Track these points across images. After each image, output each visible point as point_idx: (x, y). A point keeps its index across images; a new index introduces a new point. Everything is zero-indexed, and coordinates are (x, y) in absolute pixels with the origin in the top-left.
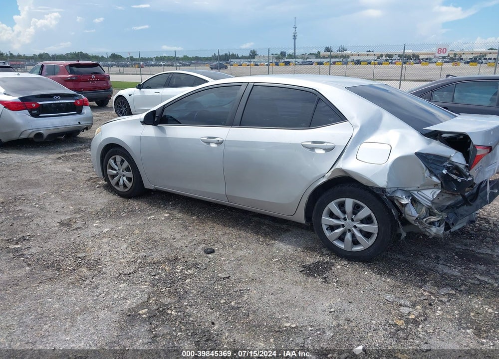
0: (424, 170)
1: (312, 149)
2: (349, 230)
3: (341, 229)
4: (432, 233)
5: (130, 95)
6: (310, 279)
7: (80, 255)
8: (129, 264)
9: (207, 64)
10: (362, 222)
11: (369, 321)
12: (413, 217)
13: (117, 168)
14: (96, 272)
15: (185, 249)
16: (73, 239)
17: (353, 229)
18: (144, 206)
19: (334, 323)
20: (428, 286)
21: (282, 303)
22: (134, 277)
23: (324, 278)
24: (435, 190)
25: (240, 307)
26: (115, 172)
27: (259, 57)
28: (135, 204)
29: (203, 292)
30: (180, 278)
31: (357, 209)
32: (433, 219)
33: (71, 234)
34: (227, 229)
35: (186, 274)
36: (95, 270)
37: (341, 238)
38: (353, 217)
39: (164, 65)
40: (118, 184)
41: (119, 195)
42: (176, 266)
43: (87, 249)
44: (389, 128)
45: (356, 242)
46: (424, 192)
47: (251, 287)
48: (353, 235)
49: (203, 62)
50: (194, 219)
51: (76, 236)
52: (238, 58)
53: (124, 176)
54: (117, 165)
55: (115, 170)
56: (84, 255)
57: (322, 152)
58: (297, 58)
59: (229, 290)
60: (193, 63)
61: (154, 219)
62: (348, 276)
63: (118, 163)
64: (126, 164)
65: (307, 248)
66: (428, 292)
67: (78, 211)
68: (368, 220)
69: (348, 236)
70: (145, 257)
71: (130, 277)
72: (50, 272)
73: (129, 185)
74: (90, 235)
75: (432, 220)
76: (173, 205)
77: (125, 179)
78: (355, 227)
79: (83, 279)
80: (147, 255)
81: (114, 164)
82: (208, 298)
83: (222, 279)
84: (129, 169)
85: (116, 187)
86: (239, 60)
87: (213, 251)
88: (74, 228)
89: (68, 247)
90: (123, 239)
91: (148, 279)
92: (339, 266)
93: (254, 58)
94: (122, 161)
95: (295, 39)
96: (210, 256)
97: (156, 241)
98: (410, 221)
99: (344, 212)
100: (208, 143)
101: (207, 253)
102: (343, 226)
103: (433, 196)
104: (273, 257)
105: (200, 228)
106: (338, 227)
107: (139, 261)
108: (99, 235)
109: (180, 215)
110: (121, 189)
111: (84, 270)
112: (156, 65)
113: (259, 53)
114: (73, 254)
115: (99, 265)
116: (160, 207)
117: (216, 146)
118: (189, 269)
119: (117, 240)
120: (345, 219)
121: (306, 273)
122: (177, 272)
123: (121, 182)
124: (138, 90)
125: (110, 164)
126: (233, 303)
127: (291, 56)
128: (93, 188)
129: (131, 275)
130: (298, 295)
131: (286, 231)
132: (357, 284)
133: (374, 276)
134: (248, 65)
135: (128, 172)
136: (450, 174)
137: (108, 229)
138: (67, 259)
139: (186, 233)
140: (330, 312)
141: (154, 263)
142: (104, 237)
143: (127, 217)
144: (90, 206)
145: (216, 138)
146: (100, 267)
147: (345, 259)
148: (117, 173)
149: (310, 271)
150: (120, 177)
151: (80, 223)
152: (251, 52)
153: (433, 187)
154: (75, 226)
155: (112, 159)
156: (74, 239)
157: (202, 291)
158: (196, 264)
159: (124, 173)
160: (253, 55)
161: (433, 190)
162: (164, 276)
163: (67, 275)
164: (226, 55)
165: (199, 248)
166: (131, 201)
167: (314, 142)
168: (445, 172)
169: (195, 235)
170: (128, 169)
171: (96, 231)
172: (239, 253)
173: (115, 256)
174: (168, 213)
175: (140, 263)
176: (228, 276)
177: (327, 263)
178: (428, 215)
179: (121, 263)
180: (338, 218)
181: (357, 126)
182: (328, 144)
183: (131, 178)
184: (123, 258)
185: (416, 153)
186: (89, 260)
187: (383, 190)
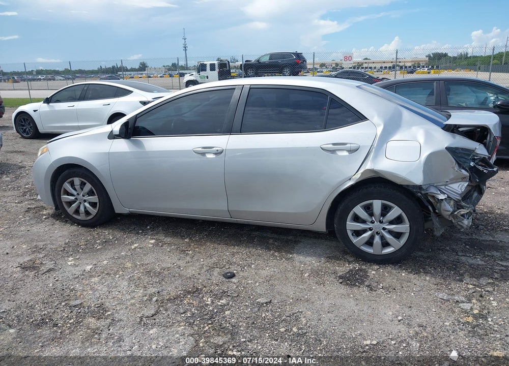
0: (454, 164)
1: (333, 151)
2: (378, 233)
3: (369, 233)
4: (464, 226)
5: (35, 111)
6: (355, 290)
7: (73, 303)
8: (144, 303)
9: (93, 77)
10: (391, 223)
11: (442, 324)
12: (448, 211)
13: (75, 193)
14: (109, 321)
15: (199, 276)
16: (51, 285)
17: (382, 231)
18: (119, 234)
19: (411, 332)
20: (467, 279)
21: (344, 320)
22: (160, 318)
23: (368, 286)
24: (462, 183)
25: (306, 333)
26: (72, 198)
27: (150, 69)
28: (107, 233)
29: (253, 323)
30: (217, 312)
31: (385, 210)
32: (463, 211)
33: (44, 278)
34: (233, 249)
35: (221, 306)
36: (106, 318)
37: (370, 243)
38: (381, 219)
39: (44, 79)
40: (77, 211)
41: (79, 224)
42: (202, 298)
43: (79, 294)
44: (411, 125)
45: (385, 244)
46: (451, 185)
47: (301, 307)
48: (382, 238)
49: (90, 76)
50: (188, 243)
51: (52, 280)
52: (127, 70)
53: (85, 201)
54: (75, 189)
55: (72, 195)
56: (78, 302)
57: (346, 153)
58: (190, 70)
59: (280, 316)
60: (78, 77)
61: (140, 248)
62: (388, 280)
63: (77, 187)
64: (88, 187)
65: (329, 257)
66: (471, 284)
67: (37, 250)
68: (398, 220)
69: (377, 239)
70: (158, 293)
71: (155, 319)
72: (46, 330)
73: (94, 211)
74: (71, 277)
75: (462, 213)
76: (153, 229)
77: (87, 205)
78: (384, 229)
79: (96, 331)
80: (160, 289)
81: (71, 188)
82: (263, 329)
83: (265, 305)
84: (93, 192)
85: (75, 216)
86: (129, 73)
87: (233, 276)
88: (45, 271)
89: (51, 296)
90: (117, 276)
91: (179, 319)
92: (373, 271)
93: (145, 70)
94: (83, 184)
95: (186, 50)
96: (233, 280)
97: (160, 273)
98: (445, 216)
99: (371, 215)
100: (203, 154)
101: (228, 278)
102: (370, 229)
103: (461, 189)
104: (302, 273)
105: (202, 251)
106: (365, 231)
107: (155, 299)
108: (83, 275)
109: (168, 240)
110: (82, 217)
111: (92, 320)
112: (34, 80)
113: (148, 64)
114: (63, 304)
115: (106, 311)
116: (138, 233)
117: (215, 156)
118: (220, 299)
119: (110, 278)
120: (372, 222)
121: (347, 284)
122: (208, 304)
123: (82, 209)
124: (46, 104)
125: (65, 189)
126: (295, 330)
127: (183, 68)
128: (39, 220)
129: (154, 317)
130: (356, 308)
131: (296, 242)
132: (403, 287)
133: (412, 276)
134: (140, 77)
135: (92, 196)
136: (477, 166)
137: (91, 266)
138: (58, 310)
139: (188, 258)
140: (399, 321)
141: (174, 299)
142: (91, 276)
143: (104, 249)
144: (49, 242)
145: (213, 147)
146: (109, 313)
147: (374, 263)
148: (76, 199)
149: (350, 280)
150: (81, 203)
151: (49, 265)
152: (141, 64)
153: (461, 180)
154: (44, 269)
155: (68, 183)
156: (53, 285)
157: (250, 322)
158: (224, 292)
159: (86, 198)
160: (143, 67)
161: (460, 183)
162: (196, 312)
163: (73, 331)
164: (113, 67)
165: (215, 274)
166: (99, 230)
167: (334, 144)
168: (472, 164)
169: (202, 260)
170: (91, 193)
171: (77, 271)
172: (265, 273)
173: (120, 297)
174: (153, 239)
175: (157, 301)
176: (269, 300)
177: (360, 270)
178: (456, 208)
179: (133, 305)
180: (364, 222)
181: (379, 125)
182: (352, 145)
183: (97, 203)
184: (132, 298)
185: (446, 148)
186: (89, 307)
187: (420, 187)
